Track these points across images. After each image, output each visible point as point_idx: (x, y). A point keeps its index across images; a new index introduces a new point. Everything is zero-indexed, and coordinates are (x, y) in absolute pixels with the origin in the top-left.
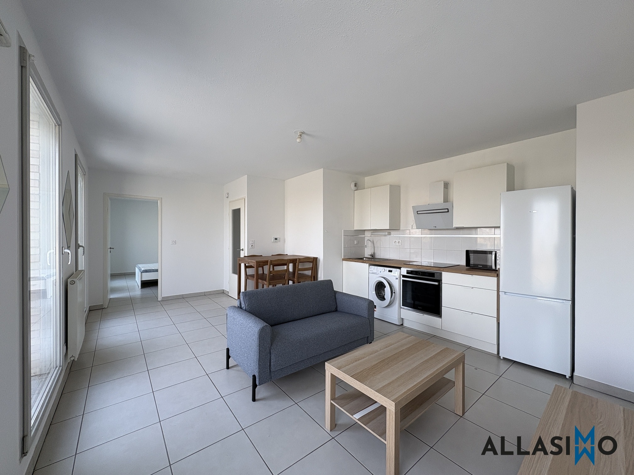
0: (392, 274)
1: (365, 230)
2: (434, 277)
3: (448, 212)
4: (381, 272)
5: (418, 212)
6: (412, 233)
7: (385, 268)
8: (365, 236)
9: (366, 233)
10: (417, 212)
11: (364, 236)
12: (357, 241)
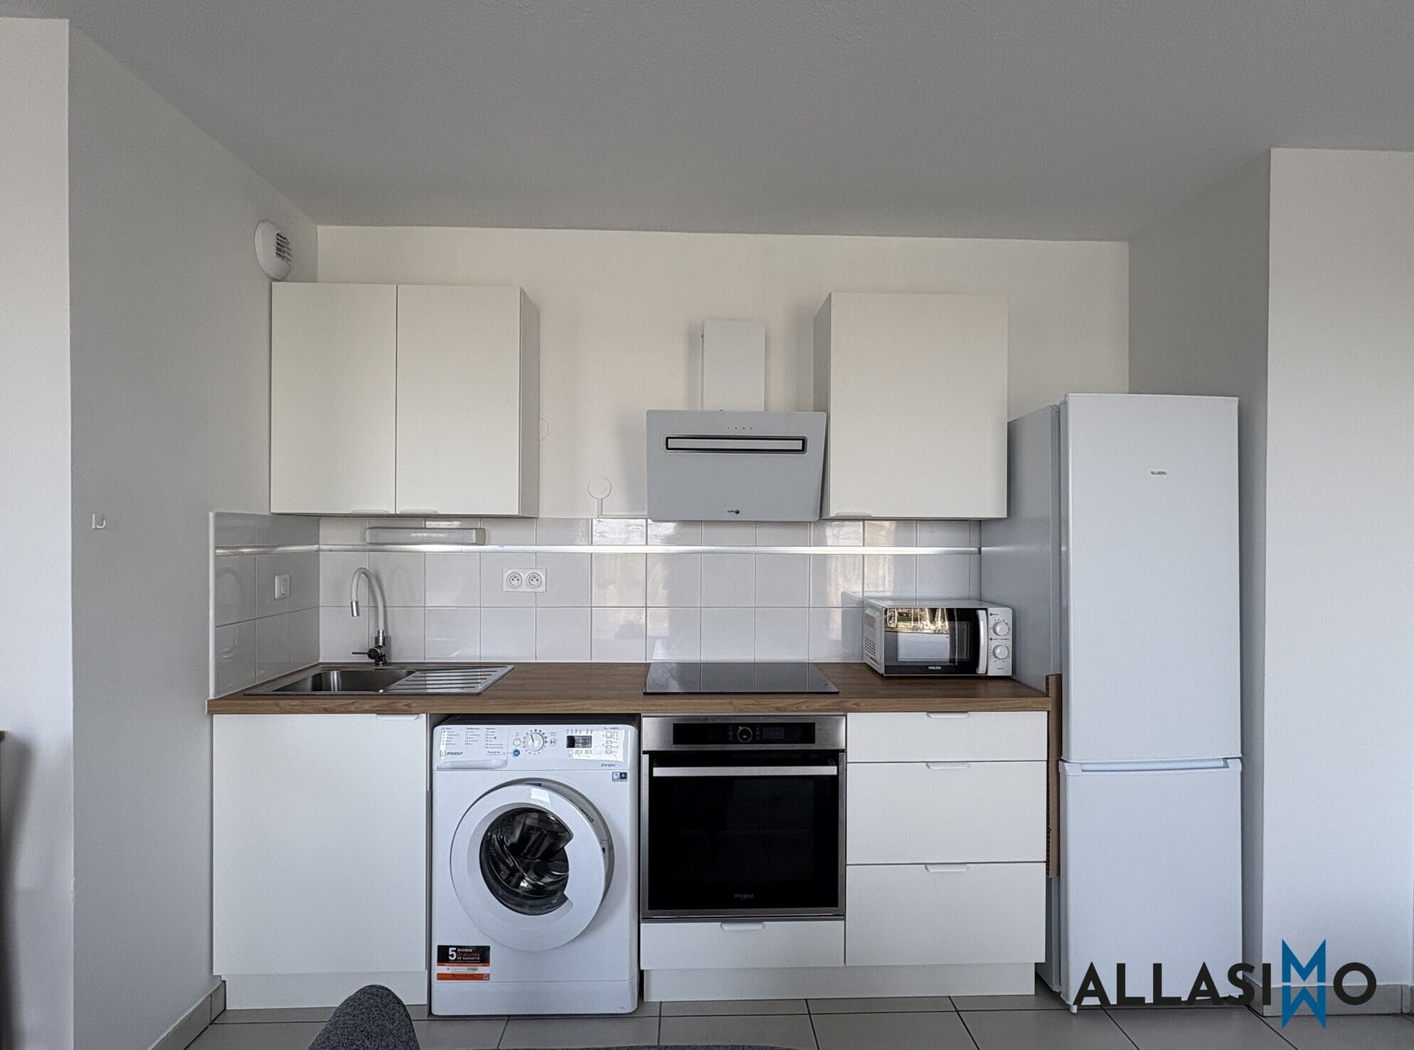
0: (592, 757)
1: (319, 516)
2: (813, 741)
3: (803, 450)
4: (517, 753)
5: (672, 443)
6: (602, 535)
7: (547, 729)
8: (319, 550)
9: (325, 531)
10: (667, 438)
11: (315, 547)
12: (287, 576)
